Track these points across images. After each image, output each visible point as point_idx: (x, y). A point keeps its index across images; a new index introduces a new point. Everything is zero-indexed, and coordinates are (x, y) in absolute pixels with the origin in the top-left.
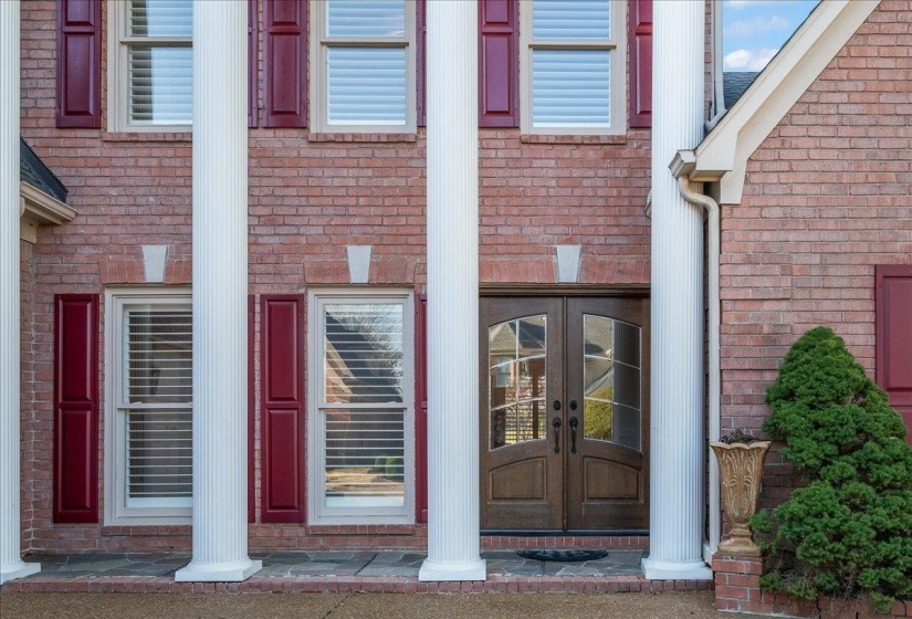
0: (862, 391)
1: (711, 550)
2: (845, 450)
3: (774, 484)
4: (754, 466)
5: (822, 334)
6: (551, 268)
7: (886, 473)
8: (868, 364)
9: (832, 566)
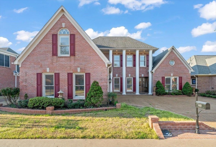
0: (161, 84)
1: (152, 93)
2: (160, 87)
3: (156, 89)
4: (155, 88)
5: (159, 81)
6: (142, 76)
7: (162, 88)
8: (161, 82)
9: (159, 93)
